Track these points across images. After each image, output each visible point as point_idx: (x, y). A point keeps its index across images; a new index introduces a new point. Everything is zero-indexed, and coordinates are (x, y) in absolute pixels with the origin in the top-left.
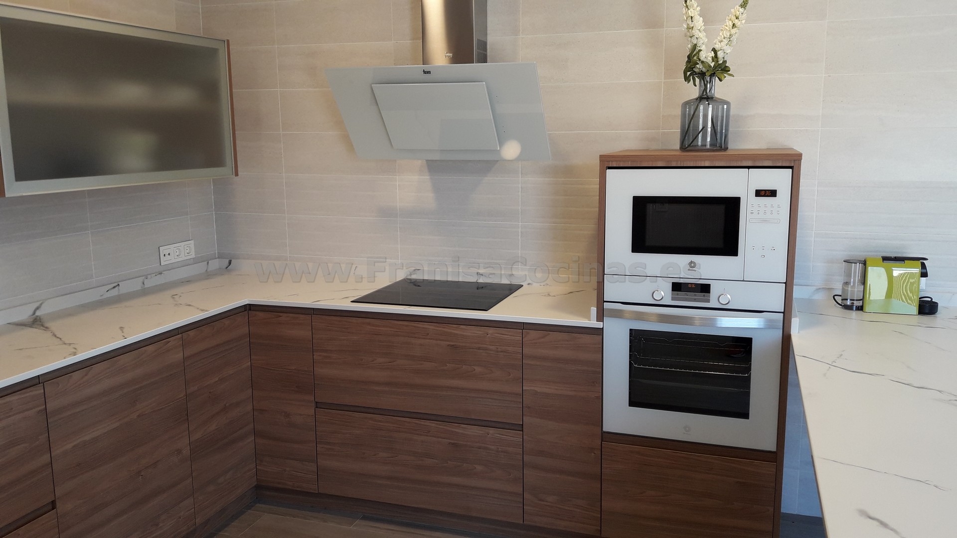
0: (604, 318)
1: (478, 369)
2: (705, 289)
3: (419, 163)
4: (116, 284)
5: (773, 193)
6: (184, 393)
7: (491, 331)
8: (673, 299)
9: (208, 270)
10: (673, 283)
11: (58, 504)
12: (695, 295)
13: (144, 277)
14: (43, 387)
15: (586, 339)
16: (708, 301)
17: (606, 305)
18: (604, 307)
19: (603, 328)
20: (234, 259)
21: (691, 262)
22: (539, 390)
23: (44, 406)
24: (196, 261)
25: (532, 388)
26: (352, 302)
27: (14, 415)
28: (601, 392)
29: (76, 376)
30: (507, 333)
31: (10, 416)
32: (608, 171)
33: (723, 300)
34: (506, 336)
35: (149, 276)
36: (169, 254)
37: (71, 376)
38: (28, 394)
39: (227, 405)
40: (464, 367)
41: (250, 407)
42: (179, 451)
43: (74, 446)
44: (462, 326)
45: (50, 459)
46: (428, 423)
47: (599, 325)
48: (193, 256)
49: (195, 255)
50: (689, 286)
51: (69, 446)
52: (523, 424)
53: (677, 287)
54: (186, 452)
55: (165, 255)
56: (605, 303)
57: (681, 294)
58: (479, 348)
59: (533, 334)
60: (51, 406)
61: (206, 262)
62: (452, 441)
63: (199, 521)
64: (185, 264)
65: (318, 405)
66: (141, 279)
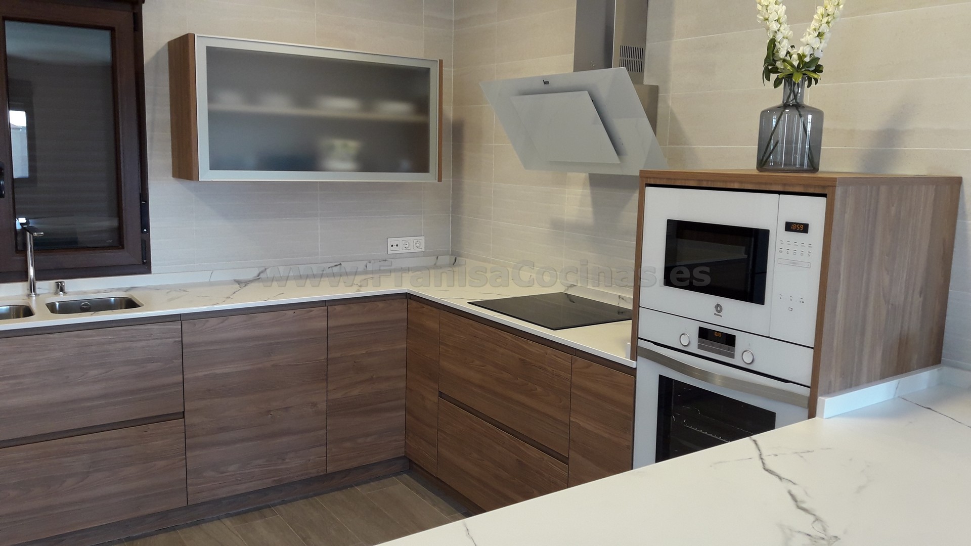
0: (638, 357)
1: (539, 389)
2: (729, 340)
3: (583, 176)
4: (338, 263)
5: (803, 228)
6: (324, 357)
7: (550, 351)
8: (700, 347)
9: (438, 264)
10: (701, 329)
11: (186, 417)
12: (720, 347)
13: (367, 262)
14: (180, 324)
15: (621, 376)
16: (732, 356)
17: (641, 343)
18: (639, 345)
19: (636, 369)
20: (459, 256)
21: (718, 306)
22: (582, 424)
23: (181, 339)
24: (425, 254)
25: (577, 421)
26: (469, 303)
27: (154, 339)
28: (631, 440)
29: (213, 321)
30: (560, 356)
31: (149, 340)
32: (648, 189)
33: (748, 358)
34: (560, 359)
35: (372, 261)
36: (397, 245)
37: (208, 321)
38: (165, 327)
39: (374, 376)
40: (529, 383)
41: (402, 384)
42: (314, 405)
43: (205, 375)
44: (530, 342)
45: (182, 379)
46: (504, 434)
47: (633, 364)
48: (423, 250)
49: (425, 249)
50: (716, 334)
51: (200, 374)
52: (568, 458)
53: (705, 334)
54: (323, 406)
55: (392, 246)
56: (639, 340)
57: (708, 343)
58: (540, 367)
59: (581, 362)
60: (185, 340)
61: (435, 257)
62: (519, 458)
63: (330, 469)
64: (413, 255)
65: (441, 395)
66: (365, 262)
